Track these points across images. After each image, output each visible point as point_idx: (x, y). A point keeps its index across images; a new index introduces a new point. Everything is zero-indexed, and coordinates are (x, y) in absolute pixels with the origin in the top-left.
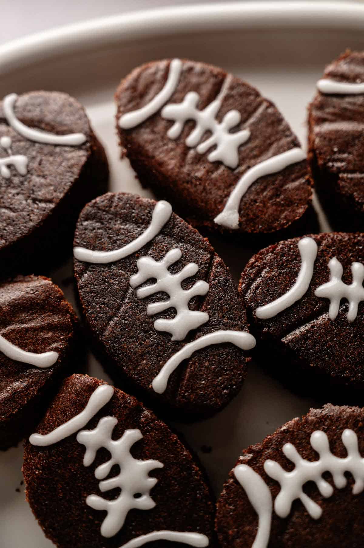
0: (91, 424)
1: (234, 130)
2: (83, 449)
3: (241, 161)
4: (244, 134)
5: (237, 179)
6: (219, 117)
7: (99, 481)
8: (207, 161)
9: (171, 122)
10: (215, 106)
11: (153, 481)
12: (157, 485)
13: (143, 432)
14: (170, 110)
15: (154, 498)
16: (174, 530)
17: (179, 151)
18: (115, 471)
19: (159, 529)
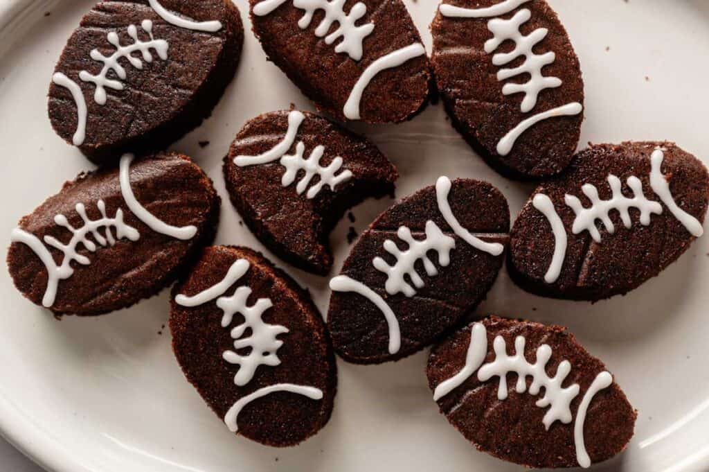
0: (230, 292)
1: (359, 22)
2: (221, 312)
3: (365, 54)
4: (368, 28)
5: (361, 71)
6: (347, 8)
7: (234, 340)
8: (334, 52)
9: (302, 12)
11: (279, 343)
12: (283, 347)
13: (273, 301)
15: (280, 357)
16: (295, 383)
17: (308, 40)
18: (248, 332)
19: (283, 382)
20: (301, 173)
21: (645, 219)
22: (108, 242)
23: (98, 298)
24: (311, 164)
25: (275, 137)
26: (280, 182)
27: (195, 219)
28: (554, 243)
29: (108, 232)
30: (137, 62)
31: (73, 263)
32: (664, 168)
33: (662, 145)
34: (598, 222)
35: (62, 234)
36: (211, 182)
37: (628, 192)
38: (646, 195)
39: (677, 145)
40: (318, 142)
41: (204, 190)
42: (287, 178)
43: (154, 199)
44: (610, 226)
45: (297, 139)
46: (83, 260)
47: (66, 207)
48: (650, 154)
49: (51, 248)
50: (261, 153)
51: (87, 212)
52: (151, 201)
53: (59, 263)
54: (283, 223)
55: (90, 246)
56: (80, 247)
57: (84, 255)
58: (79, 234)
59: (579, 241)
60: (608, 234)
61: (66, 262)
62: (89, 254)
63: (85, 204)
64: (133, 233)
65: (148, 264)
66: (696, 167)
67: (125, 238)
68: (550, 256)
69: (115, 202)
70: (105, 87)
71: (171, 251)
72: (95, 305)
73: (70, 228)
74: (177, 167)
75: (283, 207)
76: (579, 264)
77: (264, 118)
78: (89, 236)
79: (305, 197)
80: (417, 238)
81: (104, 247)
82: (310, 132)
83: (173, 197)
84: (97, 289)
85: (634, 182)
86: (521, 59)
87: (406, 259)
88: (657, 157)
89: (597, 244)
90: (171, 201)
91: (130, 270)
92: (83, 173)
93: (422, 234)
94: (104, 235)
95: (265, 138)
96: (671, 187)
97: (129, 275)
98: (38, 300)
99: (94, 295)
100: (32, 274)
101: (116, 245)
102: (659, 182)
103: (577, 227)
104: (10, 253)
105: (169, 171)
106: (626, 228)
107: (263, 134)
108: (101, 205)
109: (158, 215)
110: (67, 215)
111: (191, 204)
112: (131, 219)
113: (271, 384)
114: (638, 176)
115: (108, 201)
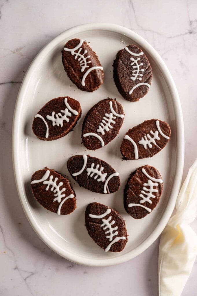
0: (69, 111)
1: (147, 145)
2: (64, 110)
3: (140, 145)
4: (146, 147)
5: (136, 142)
6: (152, 143)
7: (58, 114)
8: (142, 137)
9: (154, 132)
10: (155, 143)
11: (58, 125)
12: (57, 126)
13: (68, 122)
14: (157, 133)
15: (55, 126)
16: (49, 130)
17: (147, 132)
18: (60, 117)
19: (49, 127)
20: (108, 118)
21: (108, 237)
22: (80, 64)
23: (66, 62)
24: (111, 121)
25: (117, 111)
26: (106, 113)
27: (87, 86)
28: (99, 215)
29: (83, 64)
30: (134, 71)
31: (75, 55)
32: (121, 240)
33: (127, 238)
34: (106, 225)
35: (82, 52)
36: (96, 90)
37: (114, 232)
38: (114, 236)
39: (127, 242)
40: (116, 122)
41: (94, 88)
42: (107, 115)
43: (92, 75)
44: (105, 229)
45: (117, 117)
46: (76, 58)
47: (89, 53)
48: (124, 236)
49: (79, 49)
50: (113, 108)
51: (88, 58)
52: (91, 74)
53: (75, 52)
54: (96, 114)
55: (79, 59)
56: (79, 57)
57: (77, 58)
58: (82, 56)
59: (100, 221)
60: (103, 228)
61: (75, 53)
62: (77, 59)
63: (90, 58)
64: (83, 70)
65: (75, 74)
66: (122, 248)
67: (81, 68)
68: (96, 214)
69: (91, 65)
70: (133, 61)
71: (79, 80)
72: (65, 61)
73: (84, 54)
74: (100, 81)
75: (99, 114)
76: (94, 222)
77: (122, 108)
78: (82, 59)
79: (102, 119)
80: (102, 172)
81: (79, 63)
82: (119, 120)
83: (92, 80)
84: (69, 61)
85: (117, 233)
86: (149, 192)
87: (96, 171)
88: (124, 238)
89: (100, 226)
90: (91, 80)
91: (74, 69)
92: (98, 57)
93: (103, 173)
94: (82, 63)
95: (117, 109)
96: (116, 242)
97: (72, 69)
98: (66, 46)
99: (67, 61)
100: (72, 45)
101: (80, 66)
102: (117, 239)
103: (104, 220)
104: (77, 39)
105: (99, 79)
106: (105, 233)
107: (118, 108)
108: (90, 62)
109: (87, 76)
110: (87, 53)
111: (90, 84)
112: (86, 69)
113: (48, 125)
114: (118, 234)
115: (91, 64)
